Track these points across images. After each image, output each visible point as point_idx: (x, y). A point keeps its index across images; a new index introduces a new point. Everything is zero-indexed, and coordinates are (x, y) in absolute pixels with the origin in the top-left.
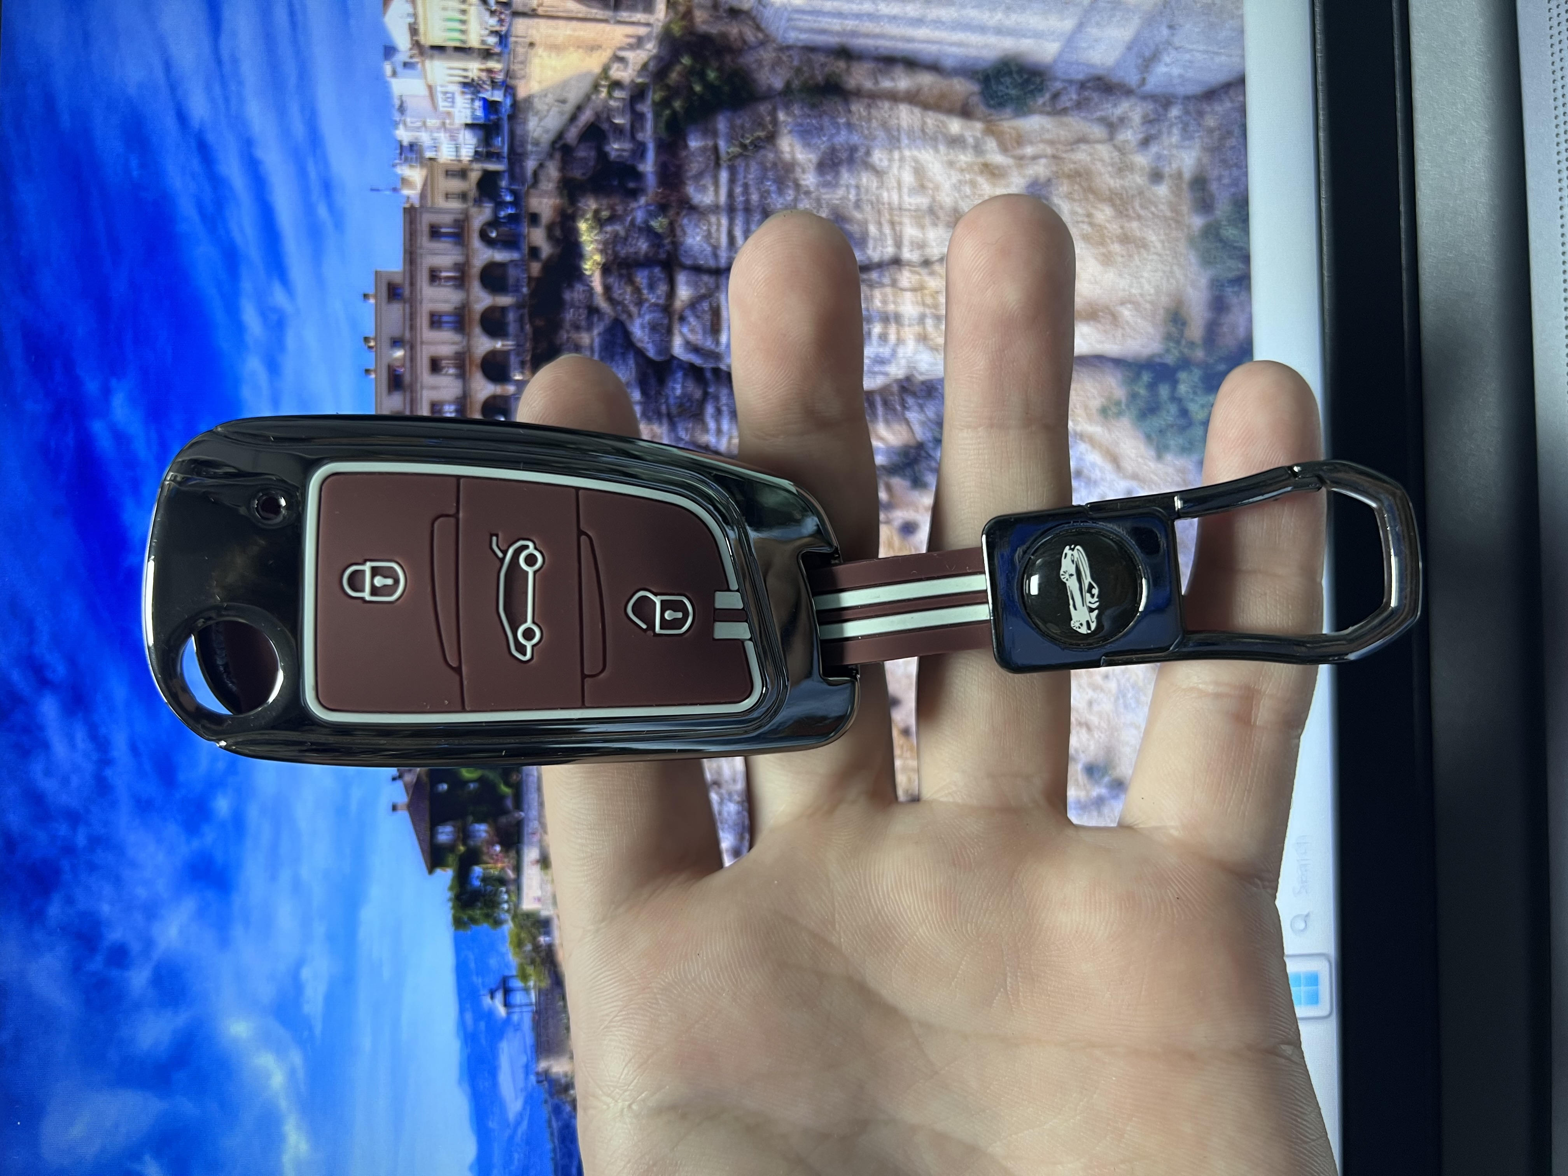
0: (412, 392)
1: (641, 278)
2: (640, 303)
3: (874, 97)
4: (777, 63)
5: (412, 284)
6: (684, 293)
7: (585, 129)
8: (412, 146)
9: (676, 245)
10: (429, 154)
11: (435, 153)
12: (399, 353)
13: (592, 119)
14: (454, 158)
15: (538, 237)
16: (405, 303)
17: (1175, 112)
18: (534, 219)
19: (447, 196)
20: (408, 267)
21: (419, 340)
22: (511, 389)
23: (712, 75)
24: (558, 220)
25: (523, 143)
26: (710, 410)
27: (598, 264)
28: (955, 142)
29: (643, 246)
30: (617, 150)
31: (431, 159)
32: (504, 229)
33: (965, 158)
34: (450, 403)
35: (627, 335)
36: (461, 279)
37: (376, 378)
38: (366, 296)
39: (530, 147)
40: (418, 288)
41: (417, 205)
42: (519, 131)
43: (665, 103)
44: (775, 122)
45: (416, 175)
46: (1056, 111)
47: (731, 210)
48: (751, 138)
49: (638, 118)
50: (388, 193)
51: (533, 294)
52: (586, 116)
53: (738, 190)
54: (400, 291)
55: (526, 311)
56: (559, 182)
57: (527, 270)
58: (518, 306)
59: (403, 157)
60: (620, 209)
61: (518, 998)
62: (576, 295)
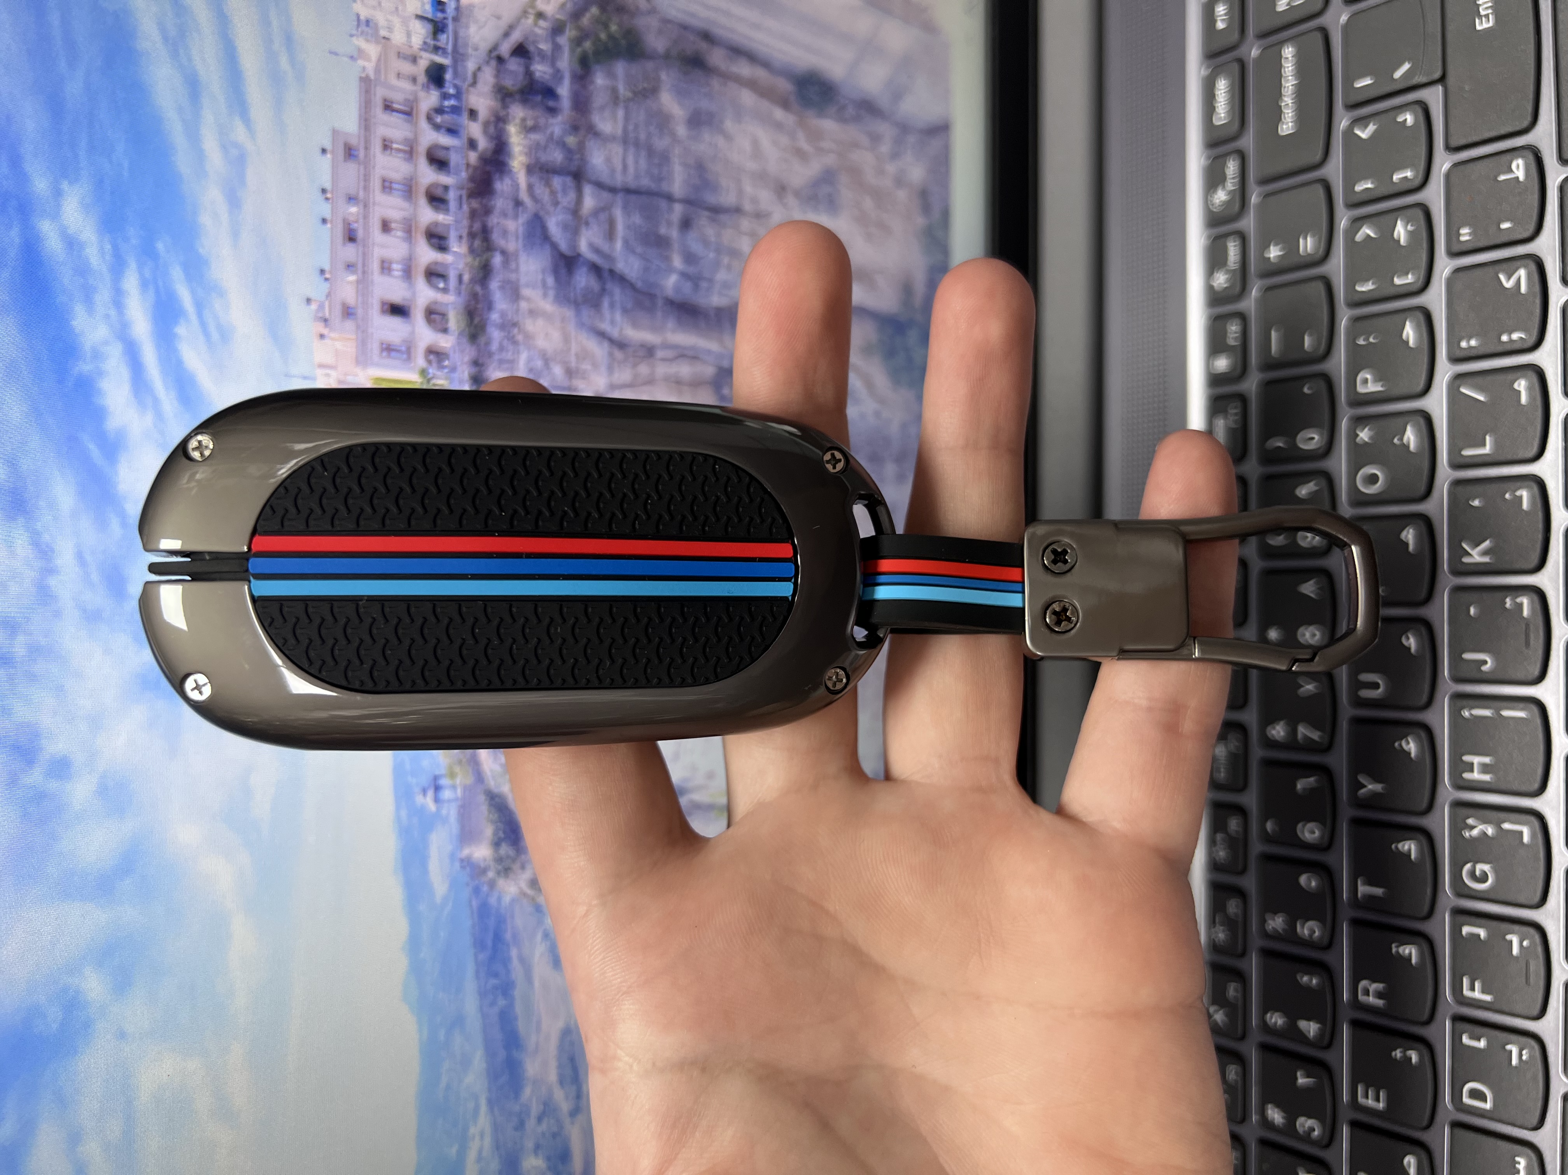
0: (364, 246)
1: (557, 182)
2: (556, 203)
3: (726, 77)
4: (660, 32)
5: (366, 148)
6: (589, 202)
7: (515, 46)
8: (368, 22)
9: (583, 160)
10: (383, 33)
11: (388, 34)
12: (354, 210)
13: (520, 40)
14: (406, 43)
15: (475, 130)
16: (359, 164)
17: (911, 139)
18: (473, 114)
19: (399, 75)
20: (363, 132)
21: (371, 200)
22: (448, 258)
23: (614, 28)
24: (492, 119)
25: (466, 45)
26: (606, 303)
27: (523, 164)
28: (779, 126)
29: (557, 156)
30: (540, 71)
31: (384, 38)
32: (447, 117)
33: (784, 140)
34: (397, 263)
35: (544, 228)
36: (410, 154)
37: (332, 228)
38: (324, 151)
39: (470, 51)
40: (372, 152)
41: (372, 76)
42: (462, 33)
43: (577, 42)
44: (658, 80)
45: (373, 50)
46: (842, 119)
47: (625, 141)
48: (640, 88)
49: (557, 48)
50: (346, 59)
51: (472, 179)
52: (516, 37)
53: (631, 127)
54: (353, 152)
55: (464, 193)
56: (494, 87)
57: (467, 157)
58: (461, 188)
59: (360, 29)
60: (542, 121)
61: (446, 794)
62: (505, 188)
